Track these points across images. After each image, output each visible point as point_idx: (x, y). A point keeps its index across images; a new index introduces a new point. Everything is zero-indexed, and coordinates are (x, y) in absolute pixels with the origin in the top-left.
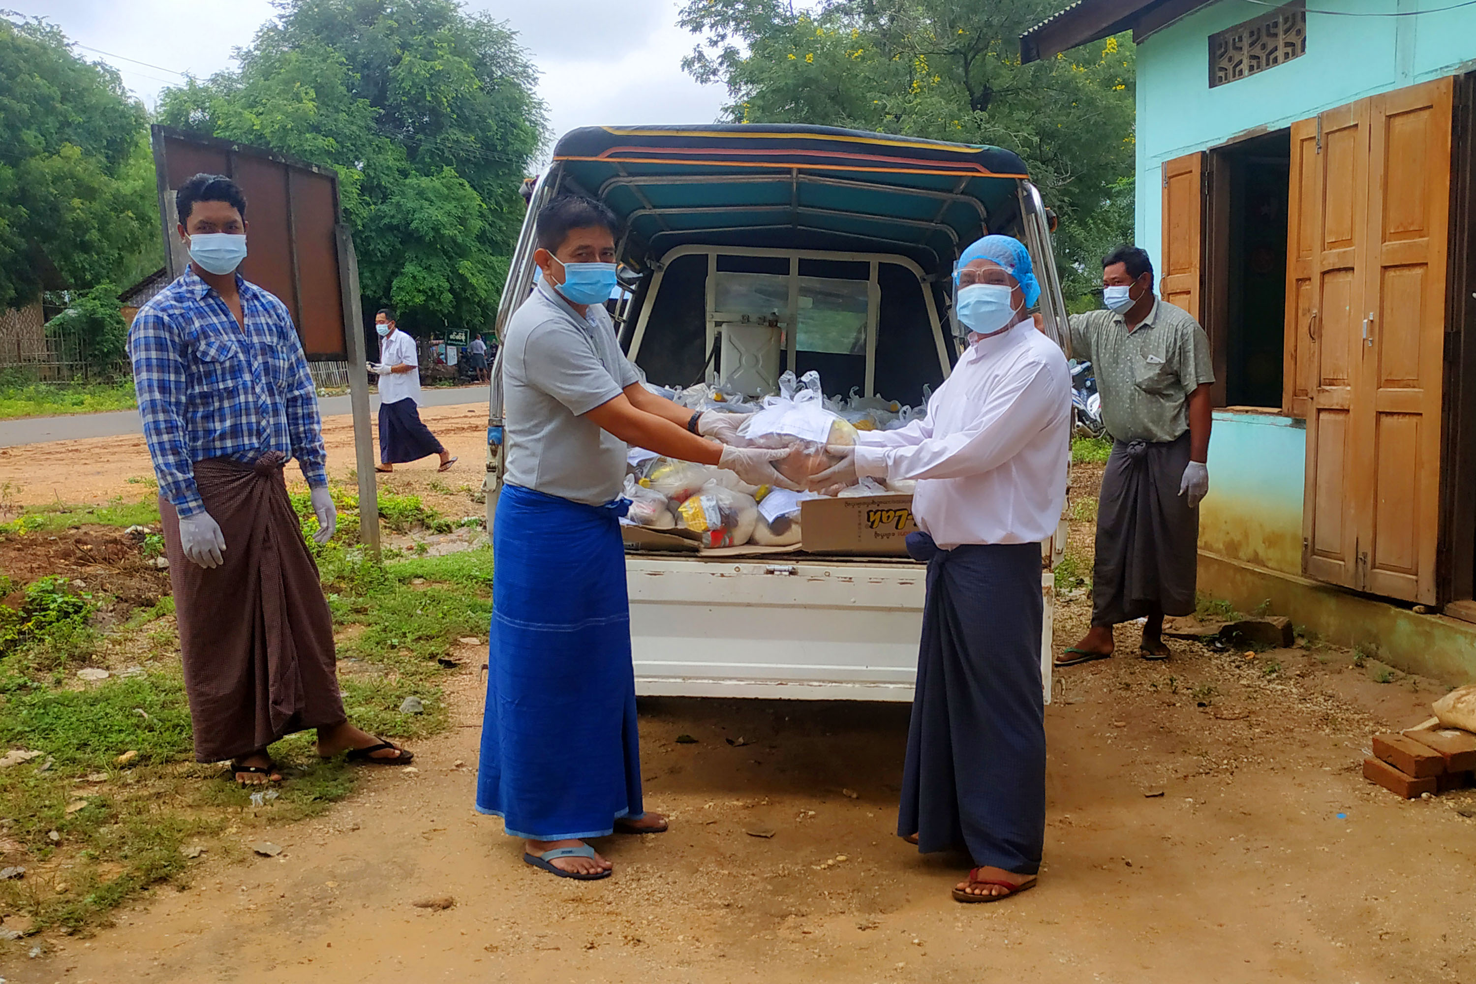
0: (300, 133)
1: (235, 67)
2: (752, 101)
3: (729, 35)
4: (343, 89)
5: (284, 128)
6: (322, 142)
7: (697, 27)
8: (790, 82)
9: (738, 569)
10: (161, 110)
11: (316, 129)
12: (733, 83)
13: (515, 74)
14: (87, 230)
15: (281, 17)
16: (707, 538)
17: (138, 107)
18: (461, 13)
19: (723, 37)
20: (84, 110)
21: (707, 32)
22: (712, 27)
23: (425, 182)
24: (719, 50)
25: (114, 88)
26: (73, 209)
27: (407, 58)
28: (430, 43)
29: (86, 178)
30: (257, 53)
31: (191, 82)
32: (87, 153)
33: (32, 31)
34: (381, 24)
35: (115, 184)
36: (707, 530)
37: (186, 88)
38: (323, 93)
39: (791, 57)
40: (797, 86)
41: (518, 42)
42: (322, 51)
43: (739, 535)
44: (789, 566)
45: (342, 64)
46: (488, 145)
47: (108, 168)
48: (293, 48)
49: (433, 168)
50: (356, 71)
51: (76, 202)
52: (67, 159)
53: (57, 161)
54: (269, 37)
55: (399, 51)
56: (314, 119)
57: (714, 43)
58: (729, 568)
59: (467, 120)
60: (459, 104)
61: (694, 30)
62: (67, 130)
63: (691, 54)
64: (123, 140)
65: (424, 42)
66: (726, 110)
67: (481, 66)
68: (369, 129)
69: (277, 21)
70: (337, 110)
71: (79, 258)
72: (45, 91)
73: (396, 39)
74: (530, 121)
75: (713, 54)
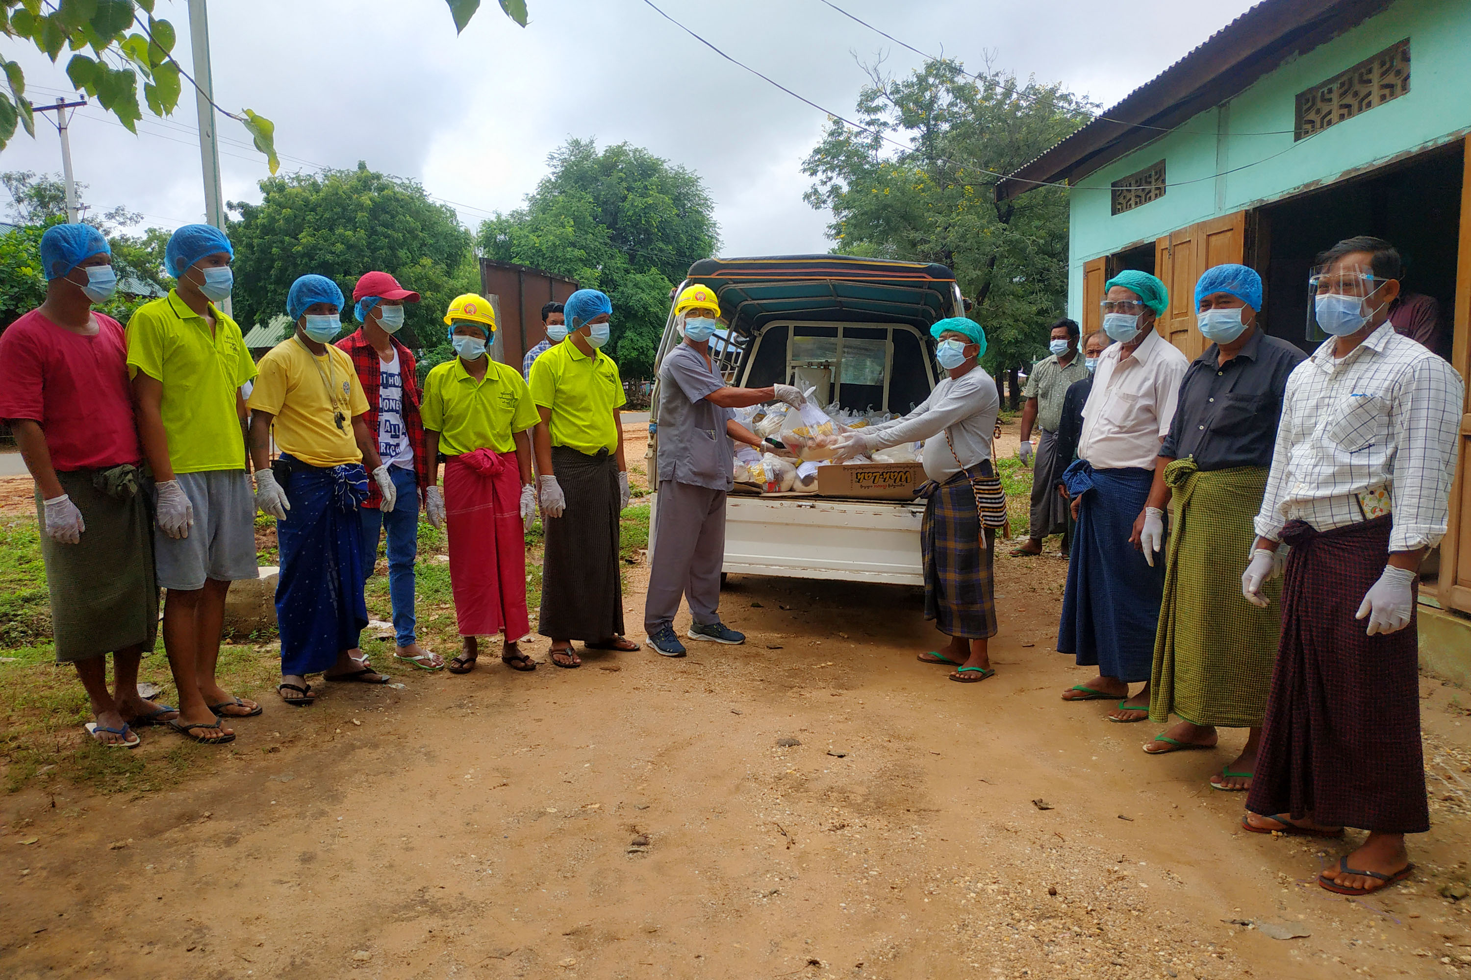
0: (564, 247)
1: (525, 206)
2: (847, 222)
3: (835, 177)
4: (591, 219)
5: (554, 244)
6: (578, 253)
7: (814, 173)
8: (873, 207)
9: (782, 504)
10: (480, 235)
11: (573, 245)
12: (836, 209)
13: (698, 205)
14: (435, 312)
15: (554, 173)
16: (765, 487)
17: (466, 232)
18: (666, 166)
19: (830, 179)
20: (434, 236)
21: (820, 176)
22: (824, 171)
23: (639, 277)
24: (828, 187)
25: (452, 221)
26: (426, 298)
27: (630, 196)
28: (646, 187)
29: (434, 277)
30: (539, 197)
31: (499, 216)
32: (436, 263)
33: (406, 188)
34: (616, 175)
35: (451, 282)
36: (766, 482)
37: (495, 220)
38: (578, 222)
39: (874, 191)
40: (877, 210)
41: (702, 183)
42: (578, 195)
43: (784, 486)
44: (810, 503)
45: (590, 202)
46: (680, 253)
47: (448, 272)
48: (561, 193)
49: (646, 268)
50: (599, 205)
51: (428, 294)
52: (424, 266)
53: (418, 269)
54: (547, 186)
55: (626, 192)
56: (572, 239)
57: (824, 183)
58: (777, 503)
59: (668, 236)
60: (664, 225)
61: (812, 174)
62: (424, 248)
63: (810, 191)
64: (456, 253)
65: (642, 186)
66: (830, 227)
67: (678, 200)
68: (606, 244)
69: (551, 176)
70: (587, 233)
71: (429, 328)
72: (413, 225)
73: (624, 184)
74: (709, 236)
75: (824, 190)
